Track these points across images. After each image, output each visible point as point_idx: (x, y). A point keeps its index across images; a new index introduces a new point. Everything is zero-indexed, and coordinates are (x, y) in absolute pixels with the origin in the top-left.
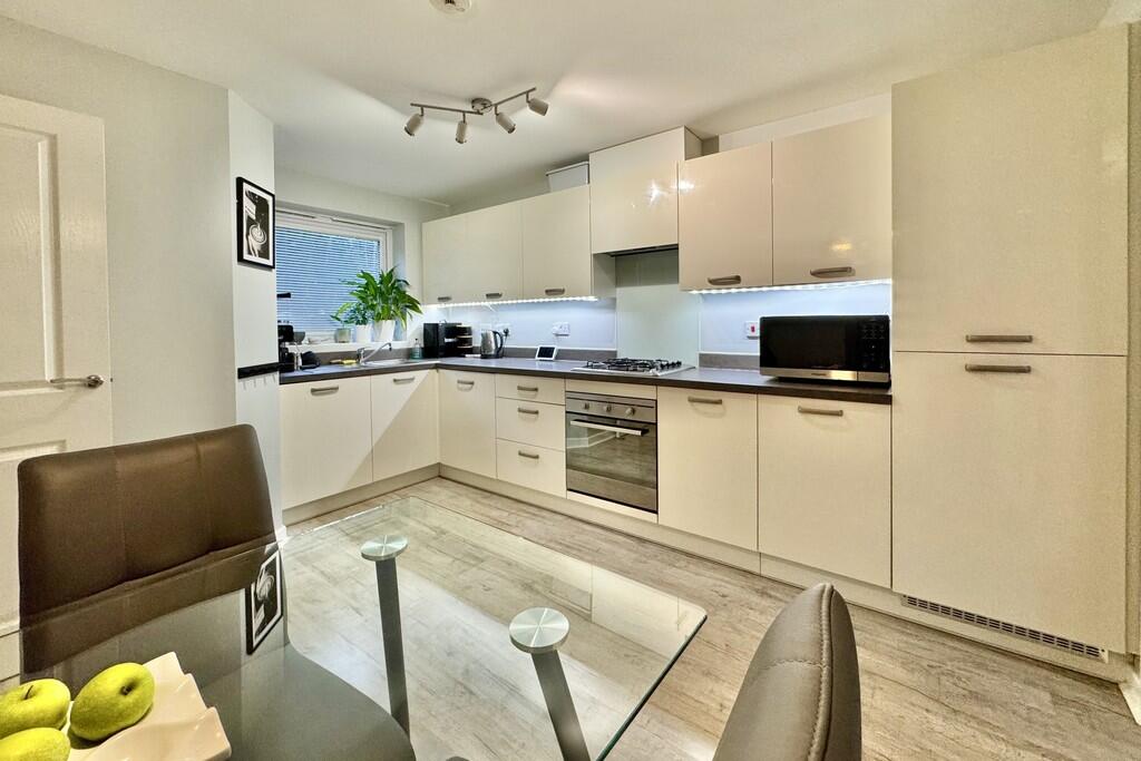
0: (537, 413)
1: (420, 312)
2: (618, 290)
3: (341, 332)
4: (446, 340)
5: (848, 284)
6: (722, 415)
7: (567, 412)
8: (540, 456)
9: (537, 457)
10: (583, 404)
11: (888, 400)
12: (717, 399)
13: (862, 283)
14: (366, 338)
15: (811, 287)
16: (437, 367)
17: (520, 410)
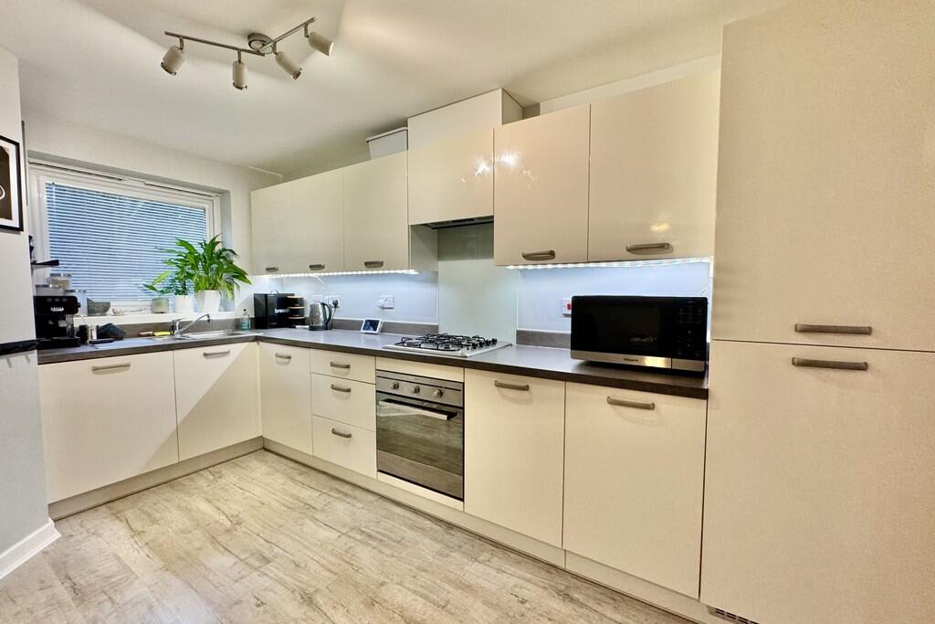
0: (349, 390)
1: (249, 282)
2: (440, 263)
3: (156, 302)
4: (277, 311)
5: (665, 262)
6: (530, 402)
7: (377, 391)
8: (353, 435)
9: (349, 436)
10: (391, 383)
11: (703, 394)
12: (524, 384)
13: (679, 261)
14: (186, 308)
15: (627, 264)
16: (257, 339)
17: (333, 388)
